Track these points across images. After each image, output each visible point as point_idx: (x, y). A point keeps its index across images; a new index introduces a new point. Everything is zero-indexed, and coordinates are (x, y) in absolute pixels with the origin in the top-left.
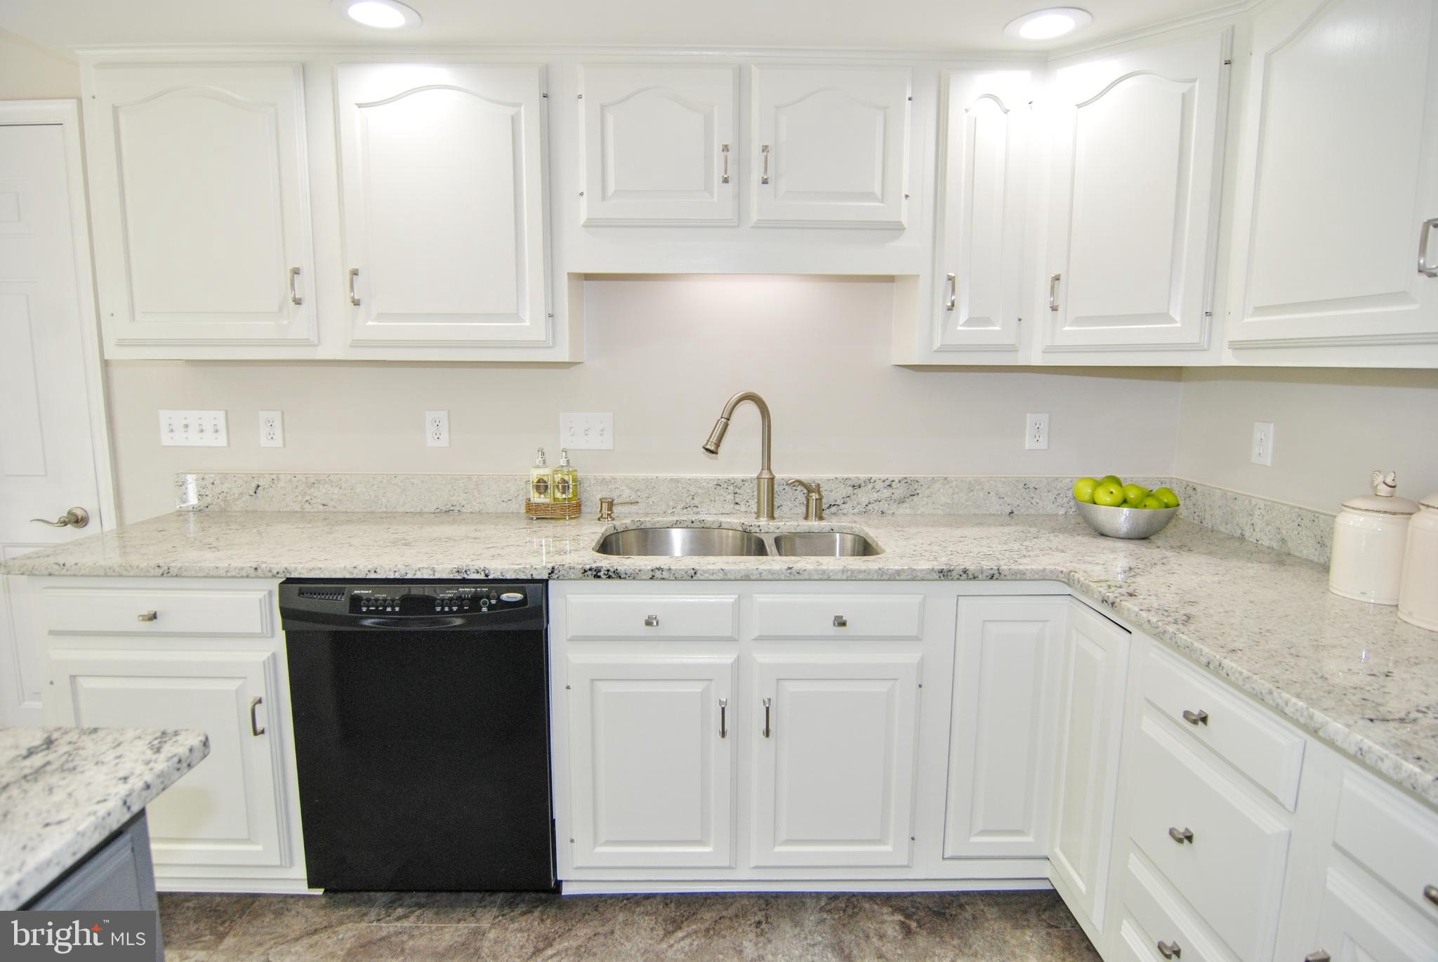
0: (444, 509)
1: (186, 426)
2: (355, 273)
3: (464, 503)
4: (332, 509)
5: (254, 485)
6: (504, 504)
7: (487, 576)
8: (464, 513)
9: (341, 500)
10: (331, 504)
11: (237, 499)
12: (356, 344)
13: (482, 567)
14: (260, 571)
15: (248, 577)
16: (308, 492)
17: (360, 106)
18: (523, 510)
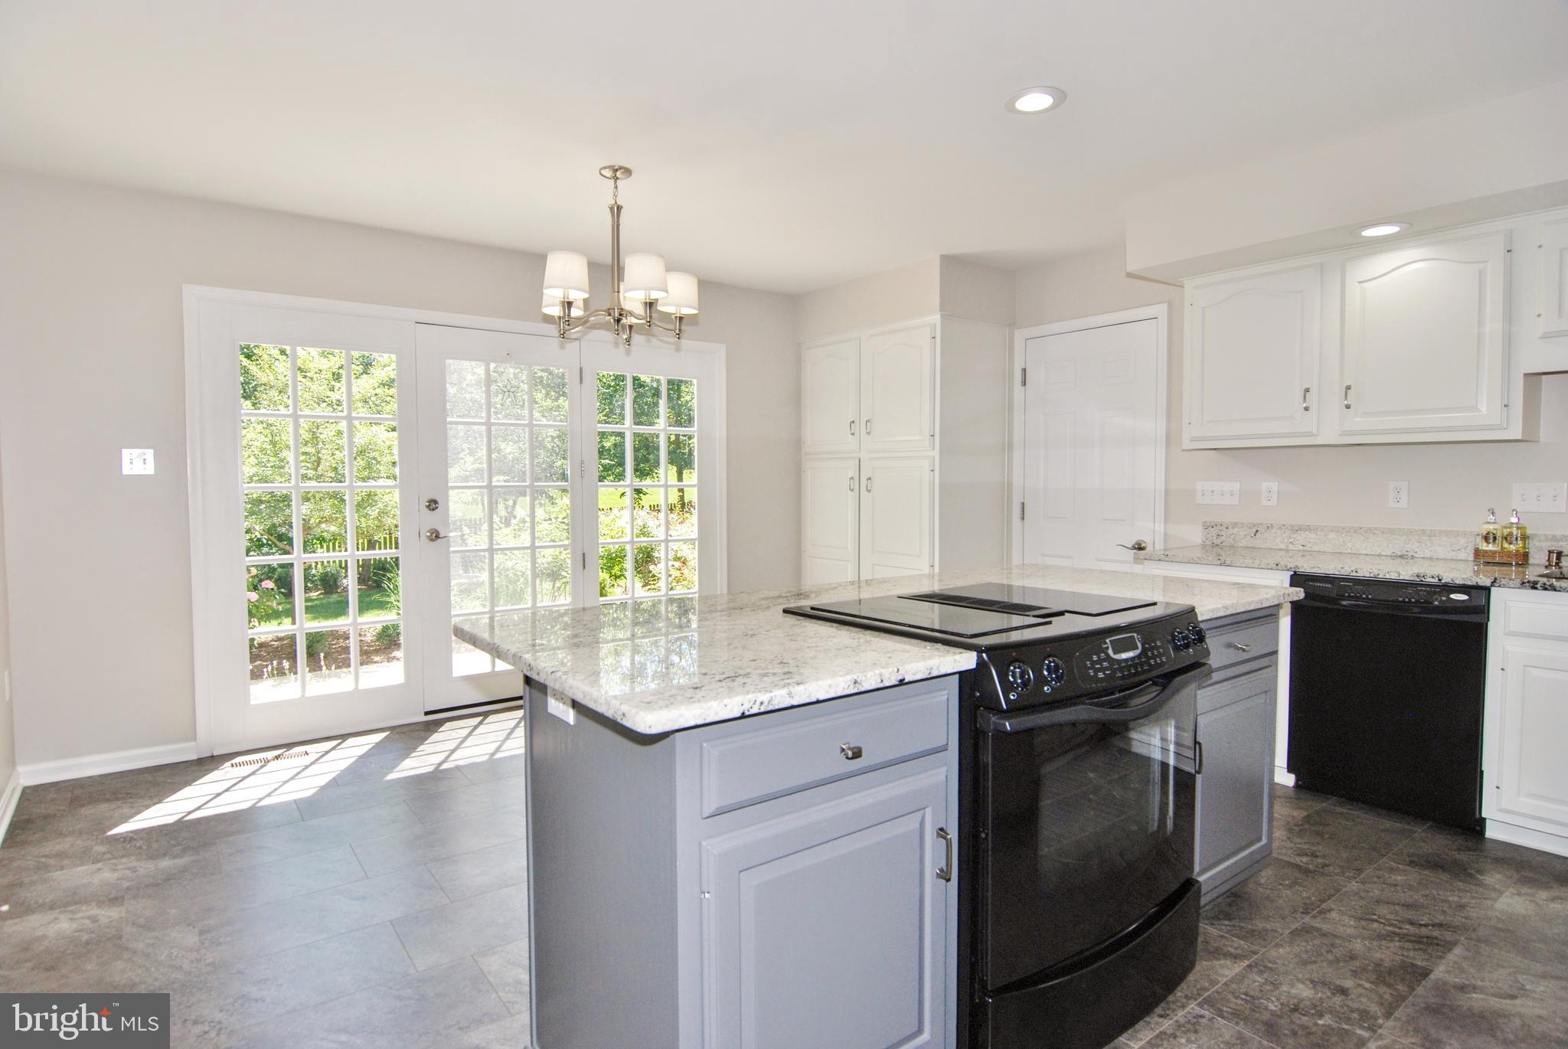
0: (1399, 554)
1: (1213, 492)
2: (1348, 388)
3: (1417, 550)
4: (1309, 549)
5: (1254, 530)
6: (1454, 553)
7: (1440, 580)
8: (1416, 558)
9: (1316, 543)
10: (1309, 545)
11: (1242, 539)
12: (1344, 434)
13: (1437, 575)
14: (1279, 566)
15: (1271, 569)
16: (1293, 536)
17: (1360, 282)
18: (1471, 557)
